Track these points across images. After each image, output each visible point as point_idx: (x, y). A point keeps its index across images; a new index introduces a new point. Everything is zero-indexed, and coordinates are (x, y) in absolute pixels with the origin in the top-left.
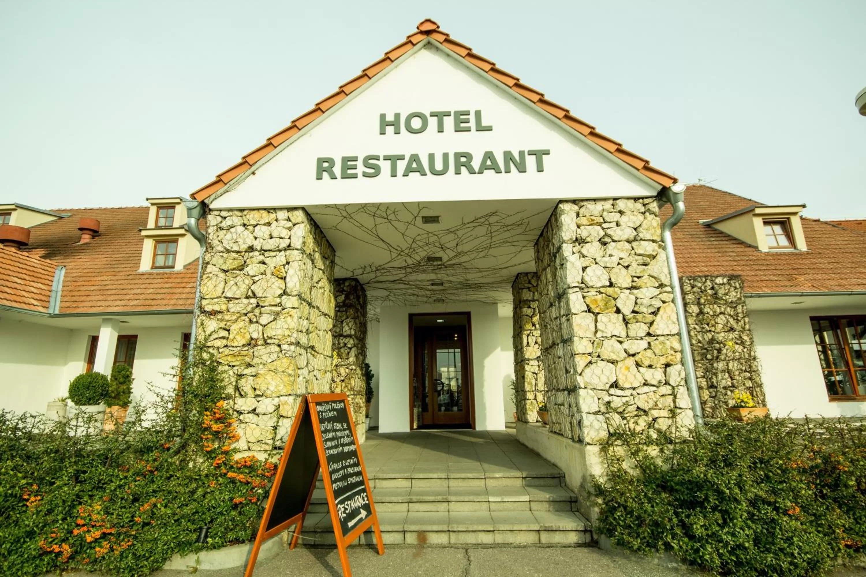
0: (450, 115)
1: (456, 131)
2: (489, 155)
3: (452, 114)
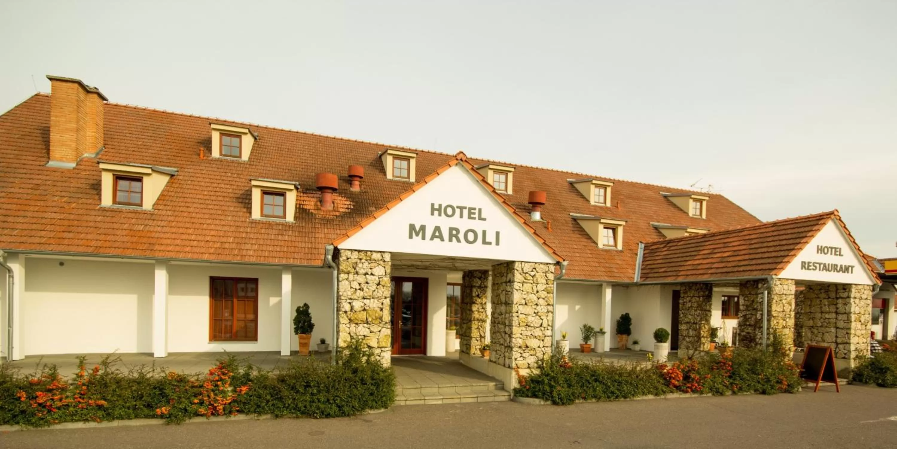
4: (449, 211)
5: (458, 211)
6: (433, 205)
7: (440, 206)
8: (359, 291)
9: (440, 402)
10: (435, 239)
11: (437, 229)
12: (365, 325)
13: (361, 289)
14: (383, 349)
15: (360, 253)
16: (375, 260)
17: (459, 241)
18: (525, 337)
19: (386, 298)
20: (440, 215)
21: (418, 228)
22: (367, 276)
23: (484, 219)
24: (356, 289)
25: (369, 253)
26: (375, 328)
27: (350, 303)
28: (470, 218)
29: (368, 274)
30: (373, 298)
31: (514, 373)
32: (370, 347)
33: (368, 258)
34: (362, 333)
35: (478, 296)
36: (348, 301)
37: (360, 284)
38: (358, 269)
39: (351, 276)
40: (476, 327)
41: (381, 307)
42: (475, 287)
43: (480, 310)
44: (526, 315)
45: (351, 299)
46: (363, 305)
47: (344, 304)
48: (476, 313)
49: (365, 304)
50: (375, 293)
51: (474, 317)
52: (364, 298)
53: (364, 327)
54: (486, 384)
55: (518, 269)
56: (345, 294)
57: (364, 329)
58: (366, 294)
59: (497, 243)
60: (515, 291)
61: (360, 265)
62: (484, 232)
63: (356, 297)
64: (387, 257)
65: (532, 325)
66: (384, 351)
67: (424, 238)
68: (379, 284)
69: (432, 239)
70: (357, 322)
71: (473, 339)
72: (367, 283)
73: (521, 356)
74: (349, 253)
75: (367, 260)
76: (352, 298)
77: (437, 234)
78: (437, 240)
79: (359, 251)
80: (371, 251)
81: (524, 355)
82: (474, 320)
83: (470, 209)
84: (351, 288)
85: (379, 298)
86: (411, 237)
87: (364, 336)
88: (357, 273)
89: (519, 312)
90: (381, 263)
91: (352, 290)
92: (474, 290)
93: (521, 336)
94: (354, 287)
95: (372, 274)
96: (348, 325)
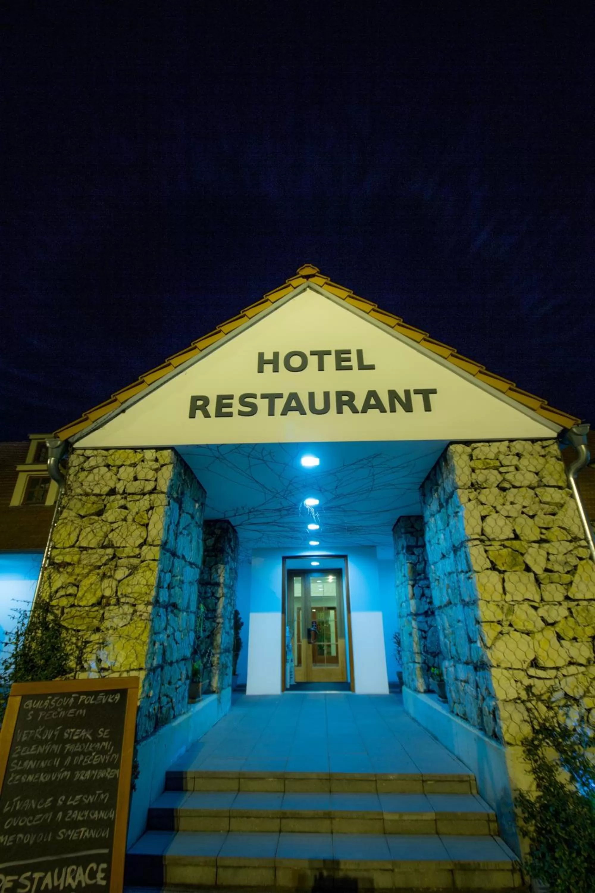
0: (330, 354)
1: (337, 370)
2: (372, 394)
3: (333, 353)
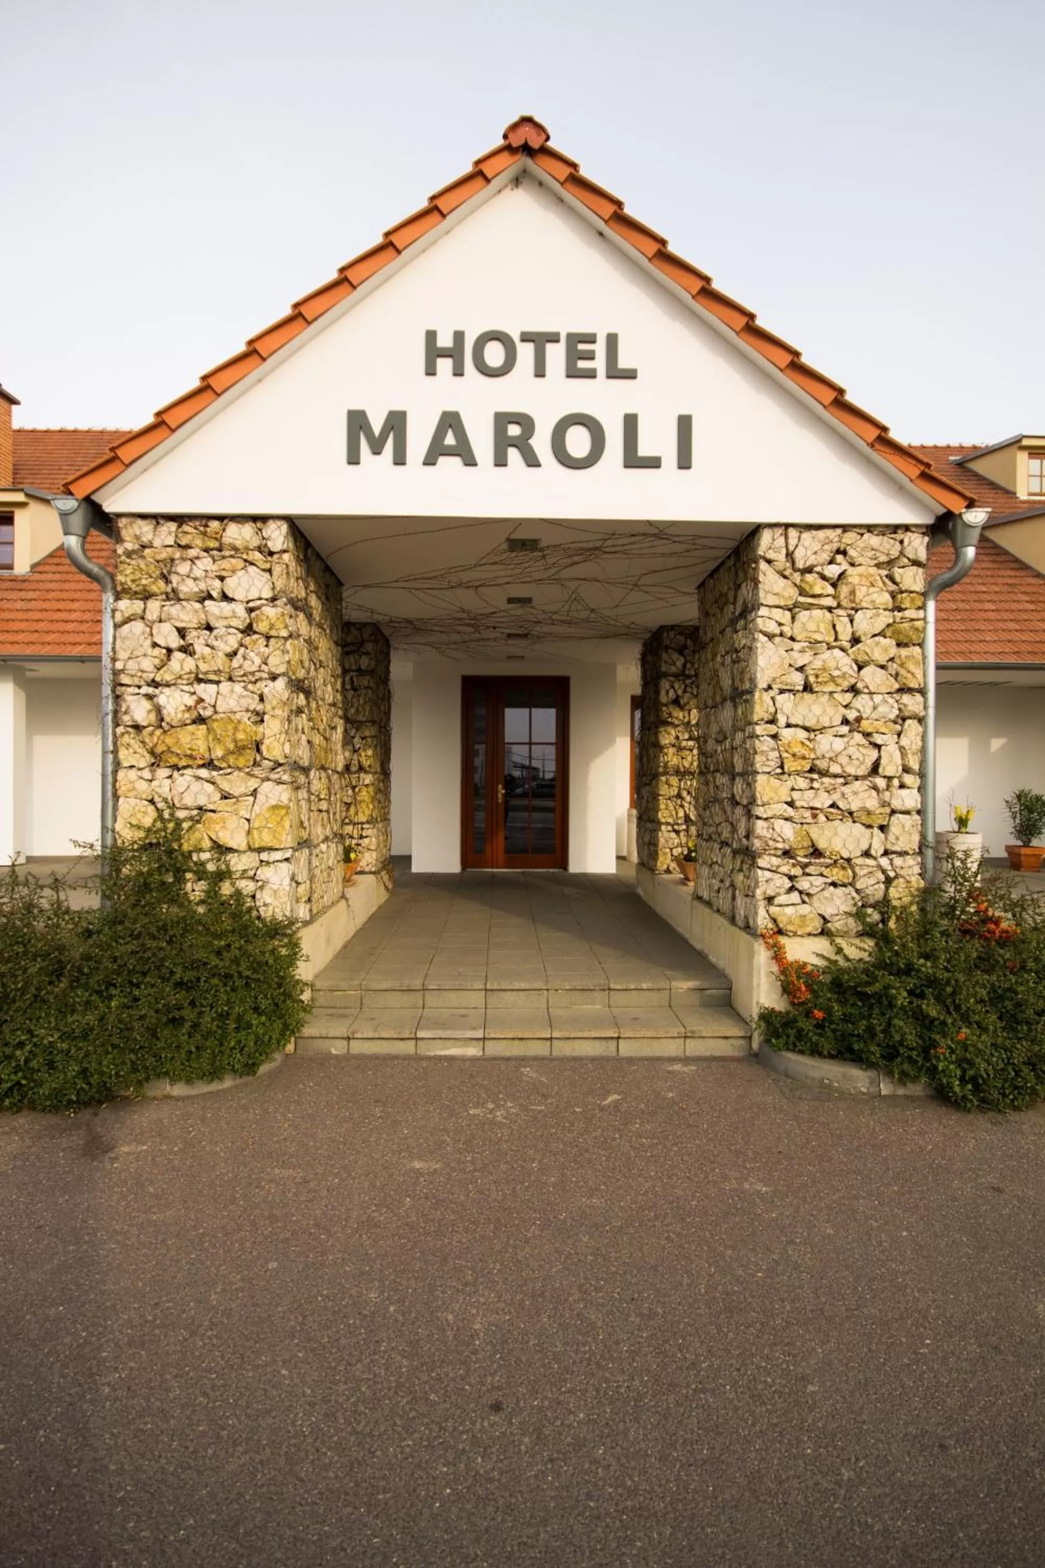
4: (494, 354)
5: (526, 352)
6: (431, 336)
7: (459, 337)
8: (178, 655)
9: (472, 1051)
10: (442, 460)
11: (451, 421)
12: (204, 773)
13: (187, 650)
14: (264, 856)
15: (186, 528)
16: (235, 549)
17: (532, 461)
18: (808, 814)
19: (274, 677)
20: (458, 372)
21: (377, 424)
22: (207, 603)
23: (631, 375)
24: (169, 651)
25: (215, 524)
26: (237, 784)
27: (150, 697)
28: (573, 373)
29: (210, 597)
30: (230, 679)
31: (762, 956)
32: (221, 849)
33: (213, 544)
34: (189, 801)
35: (676, 702)
36: (145, 690)
37: (182, 632)
38: (174, 579)
39: (154, 607)
40: (674, 791)
41: (260, 708)
42: (665, 675)
43: (684, 744)
44: (807, 729)
45: (154, 684)
46: (190, 701)
47: (129, 698)
48: (671, 751)
49: (201, 700)
50: (236, 663)
51: (666, 763)
52: (200, 681)
53: (198, 778)
54: (662, 985)
55: (771, 555)
56: (132, 666)
57: (196, 786)
58: (203, 667)
59: (684, 462)
60: (763, 639)
61: (183, 568)
62: (631, 422)
63: (168, 677)
64: (278, 536)
65: (835, 769)
66: (268, 863)
67: (400, 460)
68: (249, 630)
69: (430, 461)
70: (173, 760)
71: (663, 827)
72: (209, 628)
73: (792, 889)
74: (145, 529)
75: (206, 550)
76: (158, 679)
77: (450, 440)
78: (450, 465)
79: (179, 519)
80: (221, 518)
81: (803, 884)
82: (666, 773)
83: (575, 339)
84: (155, 645)
85: (249, 678)
86: (353, 459)
87: (200, 808)
88: (174, 596)
89: (782, 720)
90: (257, 556)
91: (157, 651)
92: (665, 684)
93: (790, 812)
94: (163, 644)
95: (225, 597)
96: (147, 774)
